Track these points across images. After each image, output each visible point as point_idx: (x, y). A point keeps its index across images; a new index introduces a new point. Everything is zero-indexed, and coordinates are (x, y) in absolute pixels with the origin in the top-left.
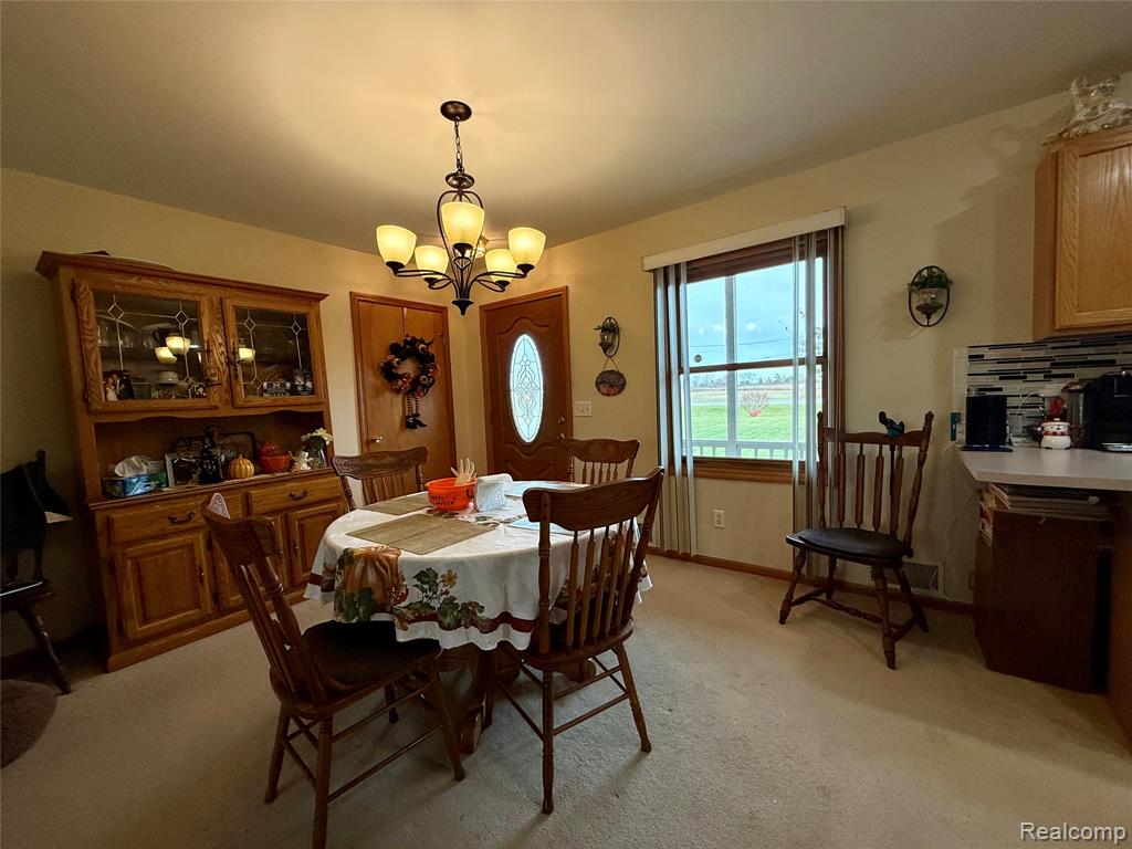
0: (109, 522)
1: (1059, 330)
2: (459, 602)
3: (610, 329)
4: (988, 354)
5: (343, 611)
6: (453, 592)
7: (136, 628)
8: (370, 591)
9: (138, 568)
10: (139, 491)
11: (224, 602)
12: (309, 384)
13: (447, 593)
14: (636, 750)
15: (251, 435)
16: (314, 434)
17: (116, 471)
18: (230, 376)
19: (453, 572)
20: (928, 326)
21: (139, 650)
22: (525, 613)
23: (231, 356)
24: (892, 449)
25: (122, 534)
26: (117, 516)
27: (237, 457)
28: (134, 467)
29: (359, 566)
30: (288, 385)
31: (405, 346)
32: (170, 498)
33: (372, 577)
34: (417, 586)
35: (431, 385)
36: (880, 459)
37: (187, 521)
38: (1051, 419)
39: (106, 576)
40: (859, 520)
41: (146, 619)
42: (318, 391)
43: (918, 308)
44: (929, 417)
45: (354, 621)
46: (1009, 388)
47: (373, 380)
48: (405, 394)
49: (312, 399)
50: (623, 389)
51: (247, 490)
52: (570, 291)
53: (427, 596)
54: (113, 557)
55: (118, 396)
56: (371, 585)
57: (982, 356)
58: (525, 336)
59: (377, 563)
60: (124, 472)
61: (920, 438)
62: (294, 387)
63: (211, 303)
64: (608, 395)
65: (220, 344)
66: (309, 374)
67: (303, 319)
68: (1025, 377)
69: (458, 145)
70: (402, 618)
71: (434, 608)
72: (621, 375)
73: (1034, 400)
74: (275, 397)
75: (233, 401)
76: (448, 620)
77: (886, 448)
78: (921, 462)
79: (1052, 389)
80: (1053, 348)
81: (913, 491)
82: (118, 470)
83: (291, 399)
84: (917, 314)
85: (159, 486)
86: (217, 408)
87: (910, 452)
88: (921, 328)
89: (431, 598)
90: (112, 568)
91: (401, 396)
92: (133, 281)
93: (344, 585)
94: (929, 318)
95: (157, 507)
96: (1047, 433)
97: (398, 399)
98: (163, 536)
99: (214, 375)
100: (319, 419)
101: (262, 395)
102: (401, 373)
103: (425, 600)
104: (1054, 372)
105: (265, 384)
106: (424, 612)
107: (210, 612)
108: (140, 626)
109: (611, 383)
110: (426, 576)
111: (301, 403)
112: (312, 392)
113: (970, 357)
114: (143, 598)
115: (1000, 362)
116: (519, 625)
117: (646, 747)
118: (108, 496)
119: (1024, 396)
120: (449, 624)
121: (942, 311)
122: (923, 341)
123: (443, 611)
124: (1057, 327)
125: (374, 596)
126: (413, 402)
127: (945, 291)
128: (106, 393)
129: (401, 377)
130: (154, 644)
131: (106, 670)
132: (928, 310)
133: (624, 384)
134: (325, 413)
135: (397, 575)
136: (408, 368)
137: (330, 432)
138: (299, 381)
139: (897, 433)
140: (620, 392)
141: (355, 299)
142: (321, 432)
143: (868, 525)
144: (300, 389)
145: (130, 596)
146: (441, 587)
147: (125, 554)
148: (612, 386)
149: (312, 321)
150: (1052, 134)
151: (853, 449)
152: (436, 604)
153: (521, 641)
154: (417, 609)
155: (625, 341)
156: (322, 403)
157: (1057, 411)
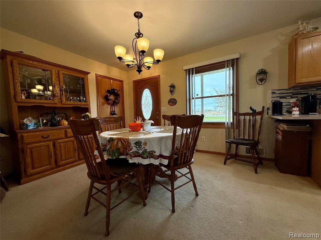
0: (22, 137)
1: (297, 84)
2: (148, 151)
3: (173, 87)
4: (277, 92)
5: (111, 155)
6: (146, 148)
7: (30, 171)
8: (119, 149)
9: (31, 152)
10: (31, 128)
11: (58, 164)
12: (84, 99)
13: (144, 148)
14: (194, 196)
15: (66, 114)
16: (86, 114)
17: (24, 121)
18: (61, 94)
19: (146, 142)
20: (261, 85)
21: (32, 178)
22: (167, 154)
23: (61, 88)
24: (253, 117)
25: (26, 141)
26: (25, 135)
27: (62, 120)
28: (30, 121)
29: (116, 141)
30: (78, 98)
31: (111, 91)
32: (41, 131)
33: (120, 145)
34: (135, 146)
35: (119, 103)
36: (250, 120)
37: (47, 138)
38: (294, 107)
39: (21, 154)
40: (244, 136)
41: (33, 168)
42: (87, 101)
43: (259, 80)
44: (263, 107)
45: (114, 158)
46: (282, 100)
47: (102, 100)
48: (111, 105)
49: (86, 103)
50: (176, 104)
51: (66, 129)
52: (161, 76)
53: (138, 150)
54: (23, 148)
55: (25, 97)
56: (119, 147)
57: (275, 92)
58: (147, 89)
59: (122, 140)
60: (27, 122)
61: (261, 113)
62: (80, 99)
63: (55, 72)
64: (172, 105)
65: (58, 84)
66: (84, 96)
67: (83, 79)
68: (286, 98)
69: (139, 25)
70: (131, 155)
71: (140, 153)
72: (176, 100)
73: (288, 104)
74: (74, 102)
75: (61, 102)
76: (145, 156)
77: (251, 117)
78: (261, 119)
79: (293, 100)
80: (293, 90)
81: (259, 127)
82: (25, 121)
83: (79, 103)
84: (258, 81)
85: (38, 127)
86: (56, 104)
87: (258, 117)
88: (259, 85)
89: (139, 150)
90: (23, 152)
91: (110, 106)
92: (31, 62)
93: (110, 148)
94: (261, 82)
95: (38, 133)
96: (293, 111)
97: (109, 106)
98: (40, 142)
99: (56, 93)
100: (87, 110)
101: (70, 101)
102: (110, 99)
103: (137, 151)
104: (293, 96)
105: (71, 98)
106: (137, 154)
107: (54, 166)
108: (32, 170)
109: (173, 102)
110: (138, 143)
111: (82, 105)
112: (85, 101)
113: (272, 93)
114: (32, 161)
115: (279, 94)
116: (165, 157)
117: (197, 195)
118: (21, 128)
119: (286, 103)
120: (145, 157)
121: (264, 81)
122: (260, 89)
123: (143, 153)
124: (296, 83)
125: (120, 151)
126: (113, 108)
127: (266, 75)
128: (21, 96)
129: (110, 100)
130: (36, 176)
131: (20, 184)
132: (261, 80)
133: (176, 102)
134: (89, 108)
135: (129, 143)
136: (112, 97)
137: (90, 114)
138: (82, 98)
139: (254, 112)
140: (175, 105)
141: (97, 76)
142: (88, 113)
143: (247, 137)
144: (82, 100)
145: (29, 160)
146: (143, 146)
147: (27, 147)
148: (173, 103)
149: (85, 80)
150: (294, 34)
151: (242, 118)
152: (141, 152)
153: (166, 162)
154: (134, 154)
155: (176, 90)
156: (88, 105)
157: (296, 105)
